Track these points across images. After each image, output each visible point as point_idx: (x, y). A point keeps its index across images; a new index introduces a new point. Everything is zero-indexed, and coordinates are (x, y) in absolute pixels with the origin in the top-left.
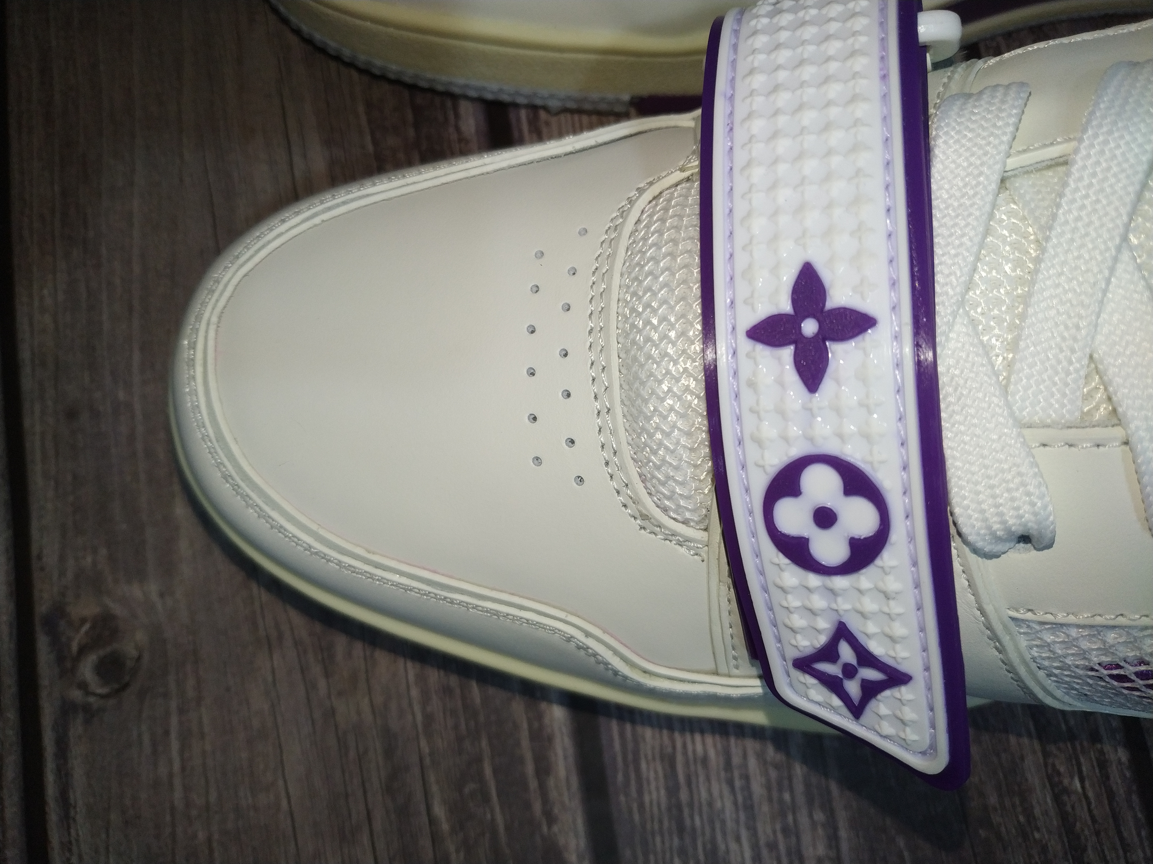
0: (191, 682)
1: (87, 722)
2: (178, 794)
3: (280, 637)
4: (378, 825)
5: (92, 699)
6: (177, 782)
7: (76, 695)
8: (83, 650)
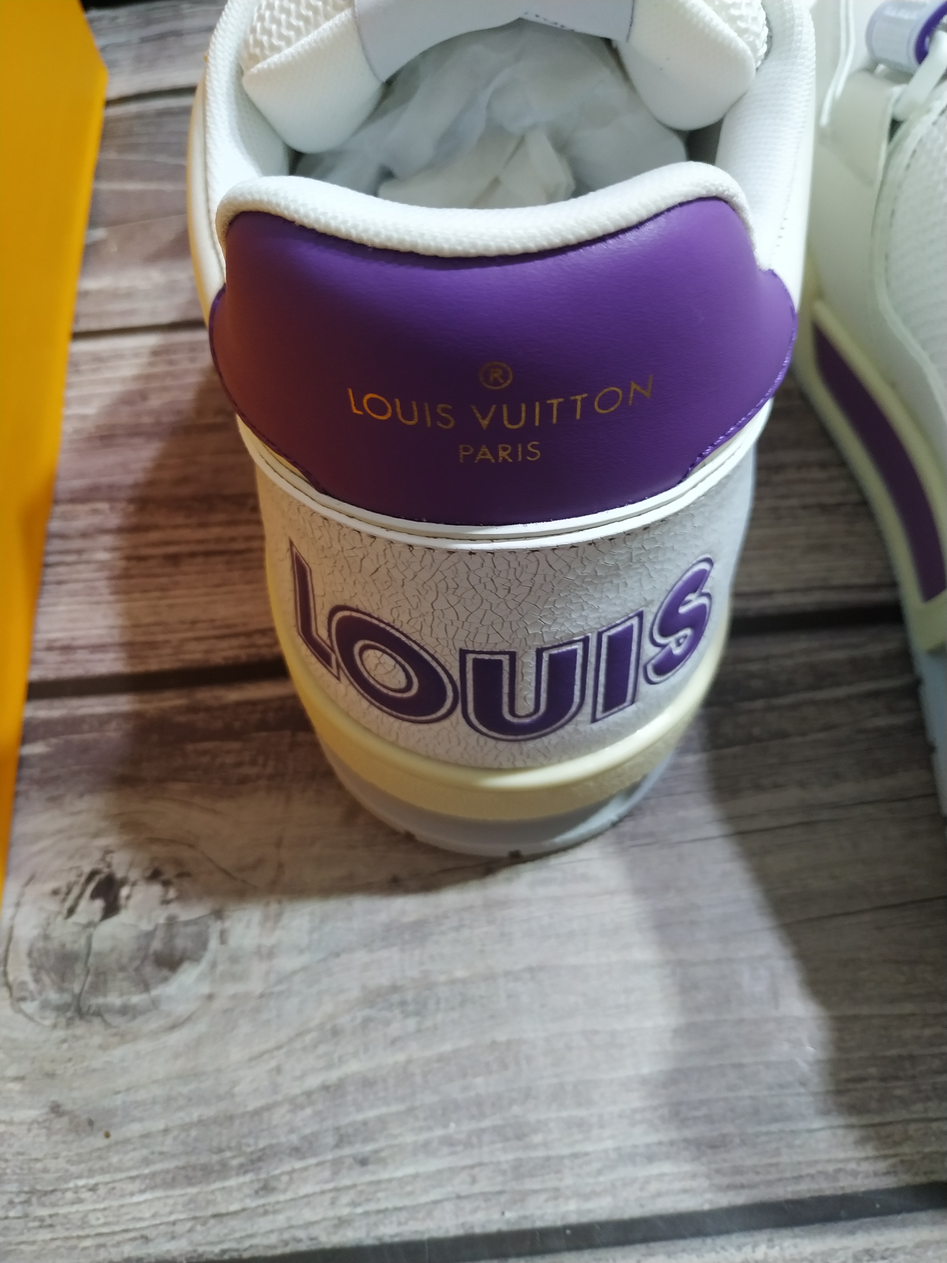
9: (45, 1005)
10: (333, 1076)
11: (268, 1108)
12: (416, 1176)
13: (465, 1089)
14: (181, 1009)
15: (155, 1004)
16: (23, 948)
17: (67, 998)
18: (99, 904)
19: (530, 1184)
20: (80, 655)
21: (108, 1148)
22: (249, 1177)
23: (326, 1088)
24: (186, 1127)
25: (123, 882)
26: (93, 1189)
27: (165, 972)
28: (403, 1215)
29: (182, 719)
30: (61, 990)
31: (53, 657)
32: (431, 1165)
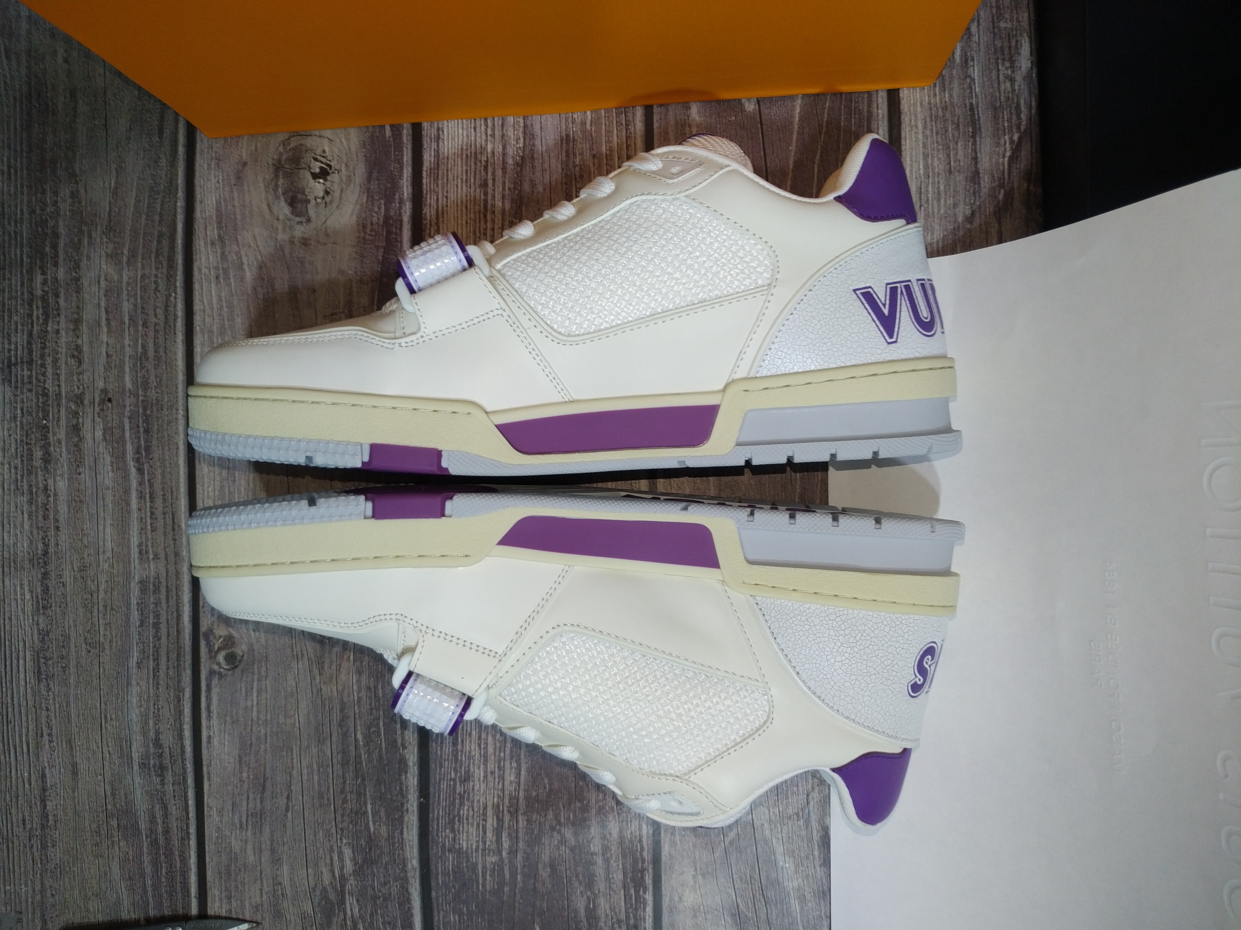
0: (264, 669)
1: (220, 679)
2: (255, 714)
3: (303, 655)
4: (334, 739)
5: (222, 670)
6: (255, 709)
7: (216, 667)
8: (219, 649)
9: (281, 154)
10: (246, 267)
11: (238, 243)
12: (212, 296)
13: (237, 315)
14: (275, 208)
15: (278, 198)
16: (303, 142)
17: (283, 162)
18: (318, 170)
19: (206, 336)
20: (434, 145)
21: (231, 186)
22: (217, 237)
23: (242, 264)
24: (234, 214)
25: (325, 180)
26: (218, 182)
27: (289, 201)
28: (200, 291)
29: (397, 197)
30: (286, 160)
31: (434, 132)
32: (215, 301)
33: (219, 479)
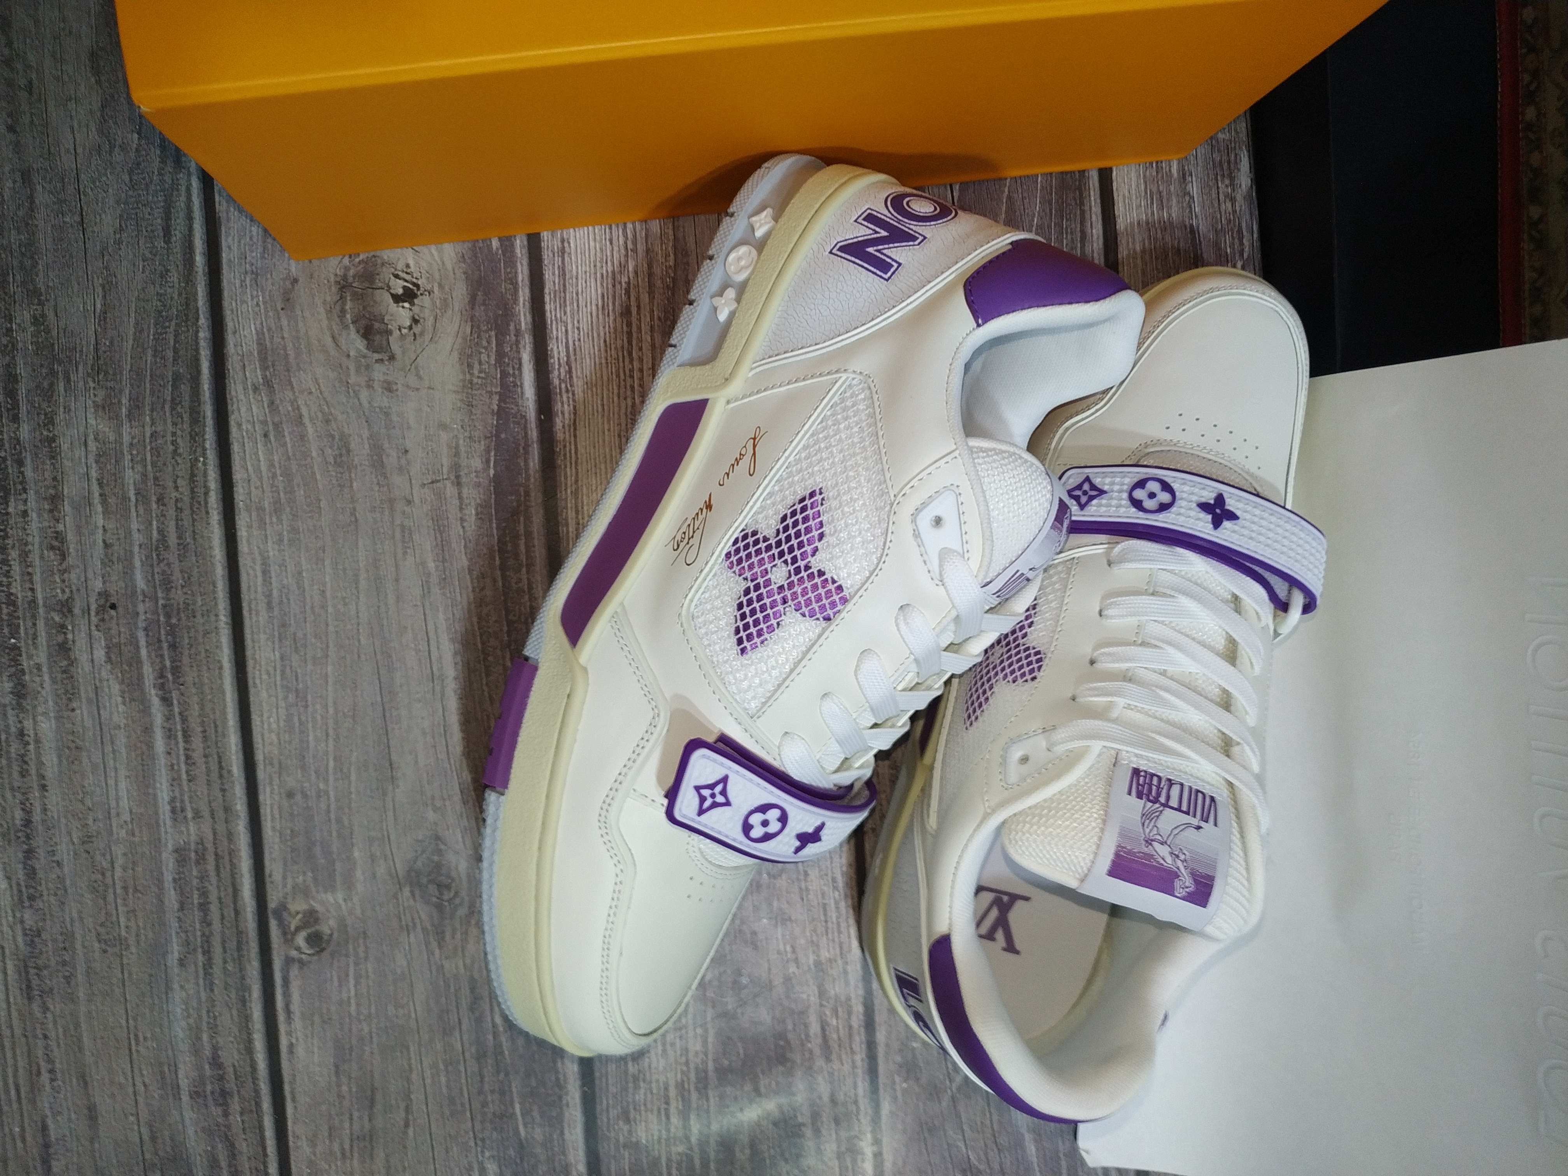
0: (362, 949)
1: (301, 968)
2: (353, 1008)
3: (414, 925)
4: (464, 1027)
5: (303, 956)
6: (353, 1001)
7: (294, 953)
8: (298, 929)
9: (347, 269)
10: (306, 420)
11: (293, 388)
12: (259, 461)
13: (298, 485)
14: (342, 341)
15: (346, 327)
16: (378, 253)
17: (350, 280)
18: (400, 291)
19: (254, 514)
20: (558, 261)
21: (276, 310)
22: (261, 381)
23: (301, 416)
24: (285, 348)
25: (412, 304)
26: (258, 305)
27: (362, 331)
28: (242, 454)
29: (512, 327)
30: (354, 277)
31: (557, 244)
32: (263, 468)
33: (284, 705)
